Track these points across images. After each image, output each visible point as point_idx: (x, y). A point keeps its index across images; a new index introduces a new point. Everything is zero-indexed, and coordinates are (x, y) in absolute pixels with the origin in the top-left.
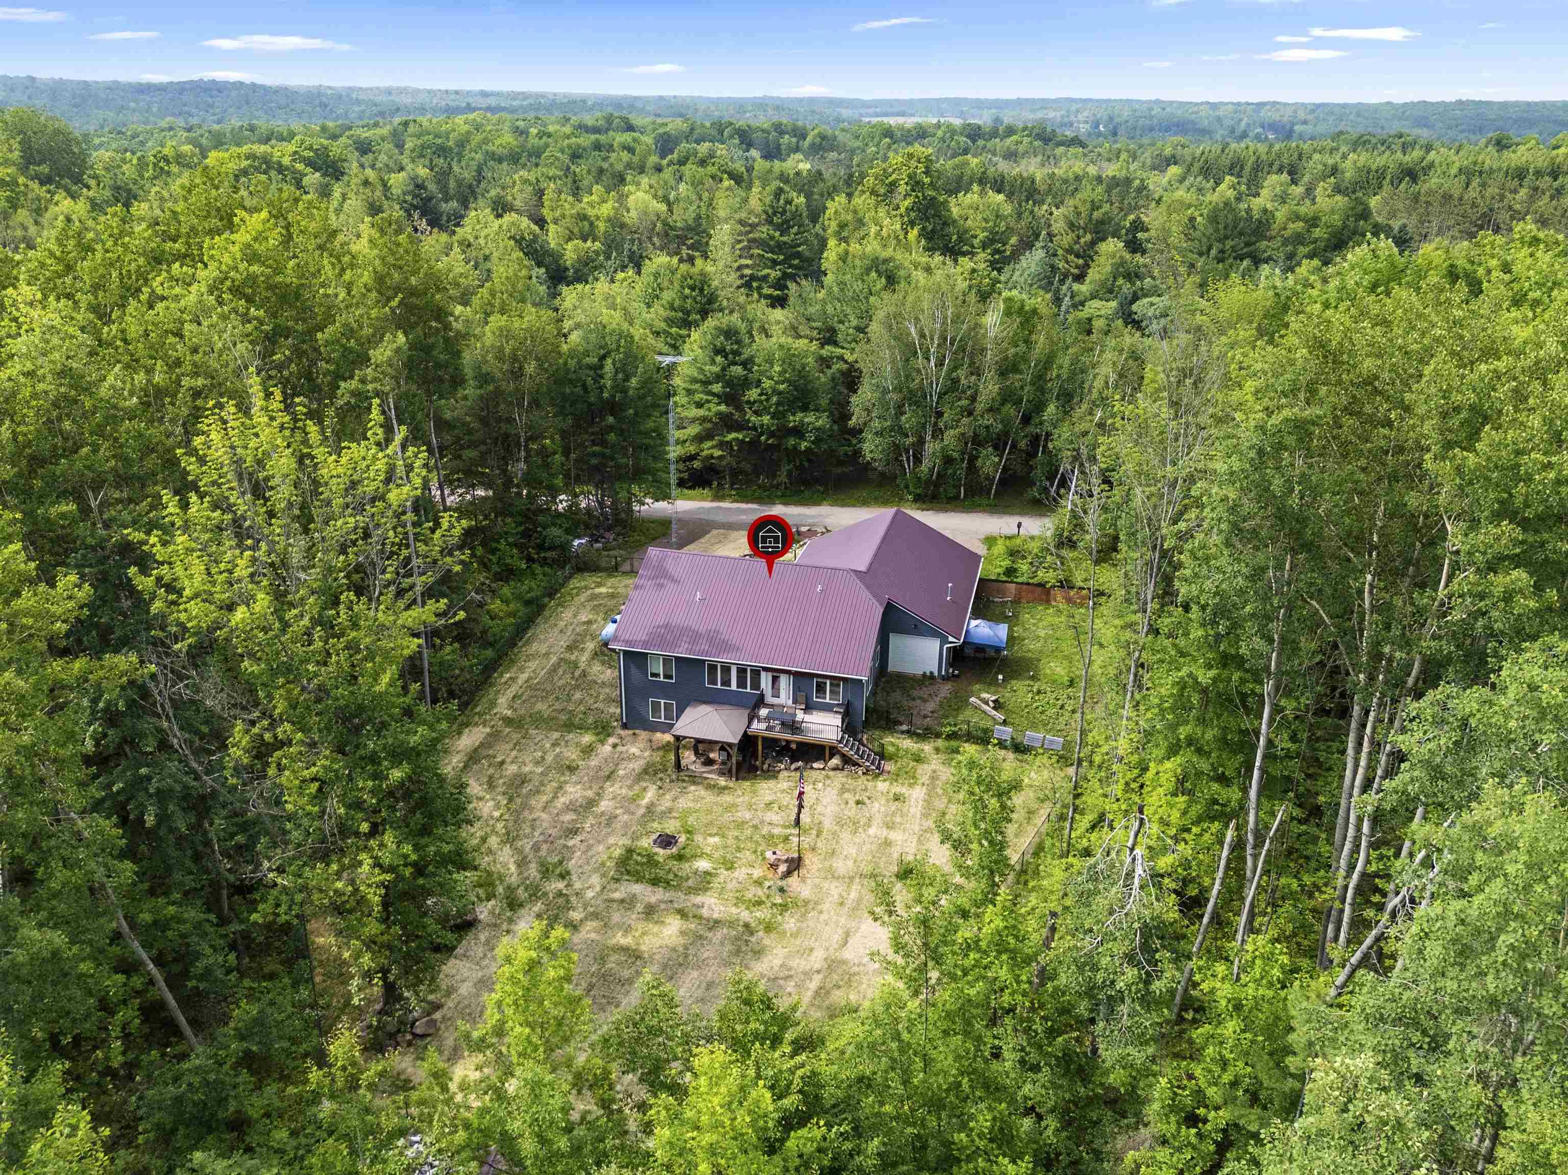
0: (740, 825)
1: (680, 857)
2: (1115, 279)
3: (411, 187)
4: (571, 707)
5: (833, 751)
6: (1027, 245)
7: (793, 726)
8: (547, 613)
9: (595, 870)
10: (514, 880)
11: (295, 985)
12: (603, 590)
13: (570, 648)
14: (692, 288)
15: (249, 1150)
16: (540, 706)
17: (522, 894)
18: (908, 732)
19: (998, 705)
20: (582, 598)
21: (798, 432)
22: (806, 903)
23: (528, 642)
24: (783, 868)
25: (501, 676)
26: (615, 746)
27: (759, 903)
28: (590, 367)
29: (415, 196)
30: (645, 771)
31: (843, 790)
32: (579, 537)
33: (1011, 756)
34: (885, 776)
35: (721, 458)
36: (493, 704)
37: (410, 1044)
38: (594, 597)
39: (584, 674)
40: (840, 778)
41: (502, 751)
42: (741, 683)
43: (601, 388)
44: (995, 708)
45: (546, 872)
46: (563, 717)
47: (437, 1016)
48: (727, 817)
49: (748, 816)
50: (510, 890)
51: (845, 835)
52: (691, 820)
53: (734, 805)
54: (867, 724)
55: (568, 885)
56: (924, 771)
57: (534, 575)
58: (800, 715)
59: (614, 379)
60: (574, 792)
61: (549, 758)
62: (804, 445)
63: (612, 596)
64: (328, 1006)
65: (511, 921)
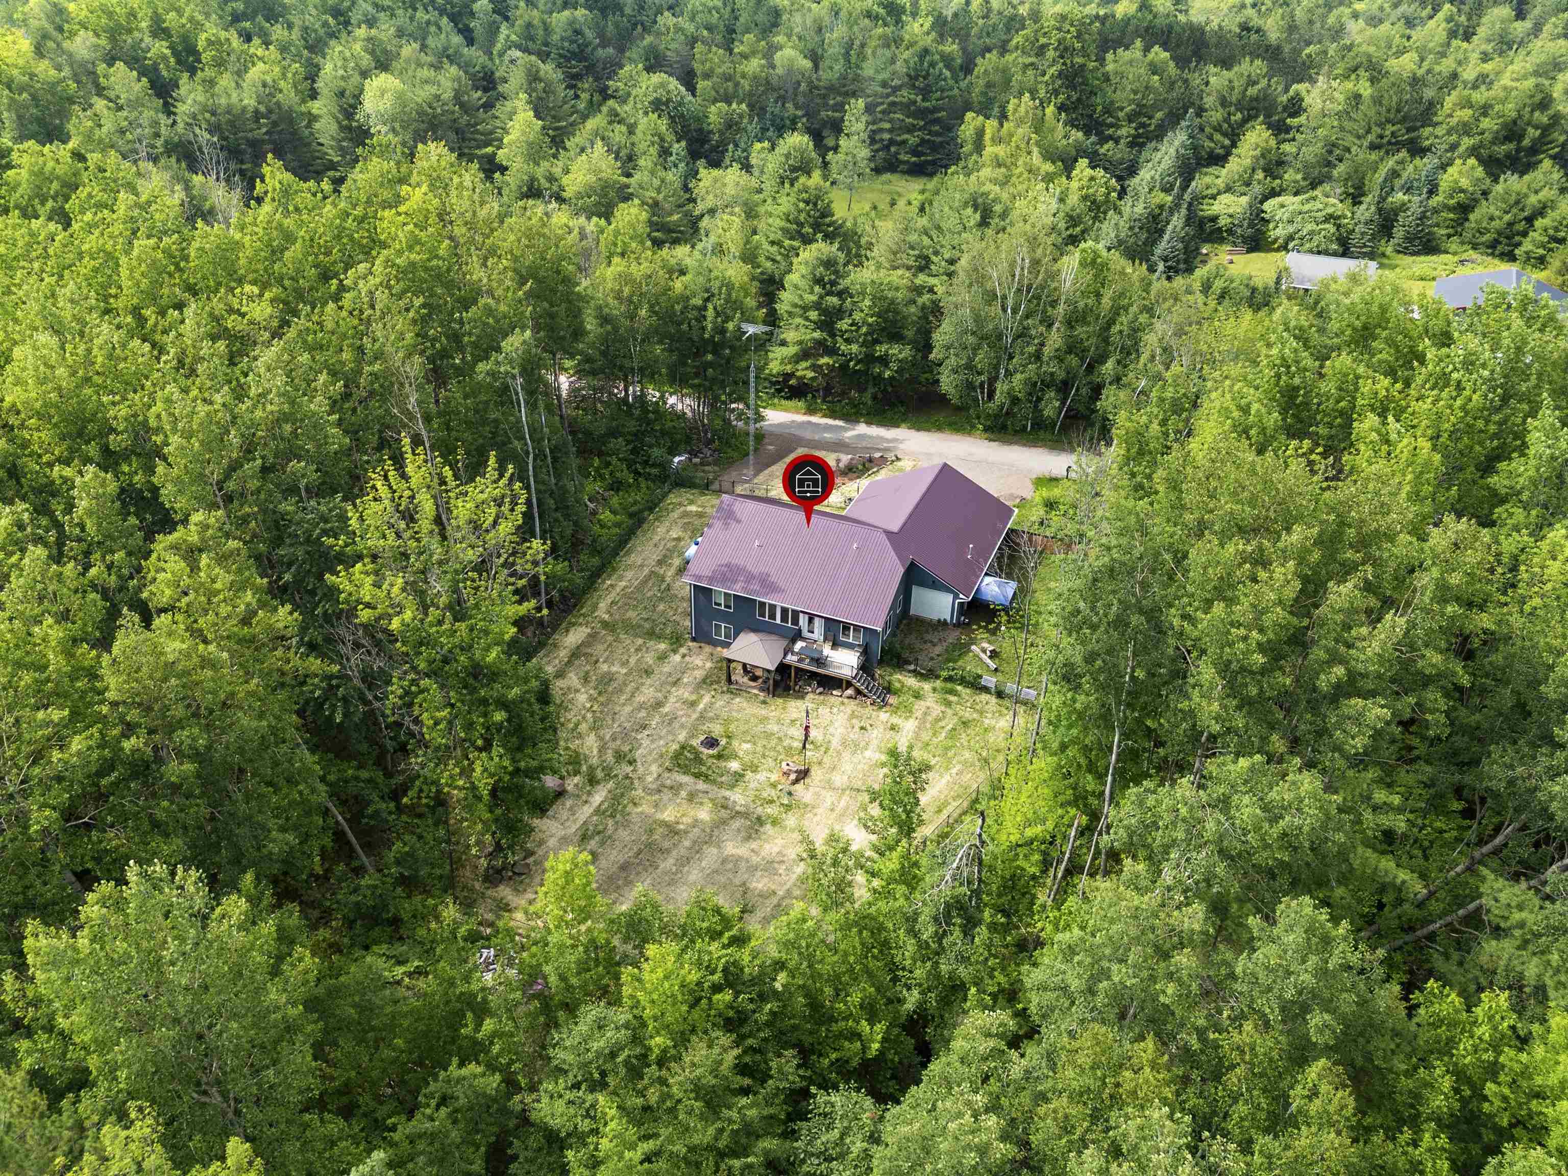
0: (768, 735)
1: (719, 757)
2: (1254, 170)
3: (569, 33)
4: (655, 617)
5: (849, 684)
6: (1174, 119)
7: (820, 661)
8: (645, 526)
9: (655, 760)
10: (595, 761)
11: (436, 824)
12: (693, 508)
13: (660, 563)
14: (807, 202)
15: (401, 938)
16: (631, 614)
17: (600, 774)
18: (914, 671)
19: (994, 655)
20: (675, 515)
21: (884, 361)
22: (806, 806)
23: (628, 553)
24: (793, 776)
25: (604, 582)
26: (684, 656)
27: (772, 802)
28: (695, 307)
29: (572, 42)
30: (704, 681)
31: (853, 716)
32: (680, 455)
33: (993, 700)
34: (887, 708)
35: (813, 379)
36: (595, 607)
37: (510, 878)
38: (686, 514)
39: (668, 588)
40: (852, 705)
41: (599, 649)
42: (784, 618)
43: (703, 329)
44: (991, 657)
45: (620, 756)
46: (647, 625)
47: (530, 860)
48: (760, 728)
49: (775, 728)
50: (591, 768)
51: (846, 755)
52: (732, 728)
53: (767, 718)
54: (881, 662)
55: (634, 771)
56: (919, 707)
57: (638, 488)
58: (827, 650)
59: (714, 323)
60: (648, 693)
61: (633, 661)
62: (887, 374)
63: (700, 515)
64: (458, 843)
65: (589, 793)
